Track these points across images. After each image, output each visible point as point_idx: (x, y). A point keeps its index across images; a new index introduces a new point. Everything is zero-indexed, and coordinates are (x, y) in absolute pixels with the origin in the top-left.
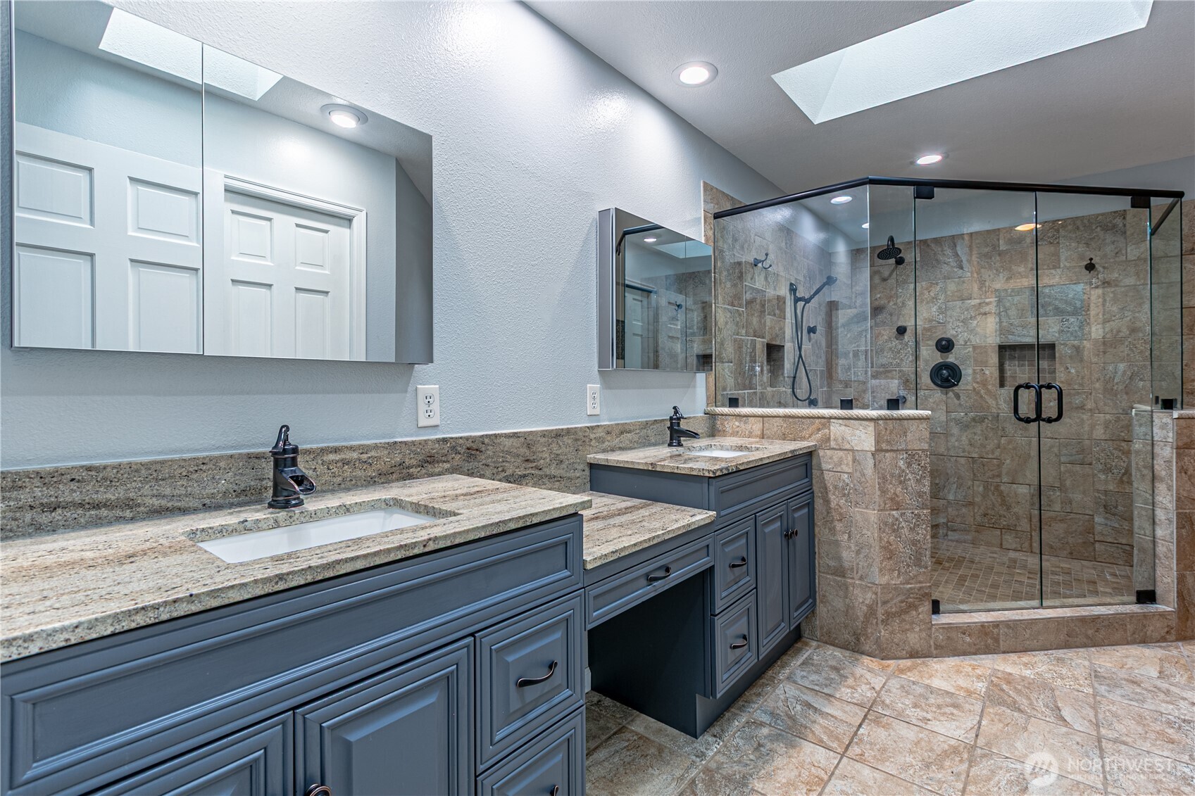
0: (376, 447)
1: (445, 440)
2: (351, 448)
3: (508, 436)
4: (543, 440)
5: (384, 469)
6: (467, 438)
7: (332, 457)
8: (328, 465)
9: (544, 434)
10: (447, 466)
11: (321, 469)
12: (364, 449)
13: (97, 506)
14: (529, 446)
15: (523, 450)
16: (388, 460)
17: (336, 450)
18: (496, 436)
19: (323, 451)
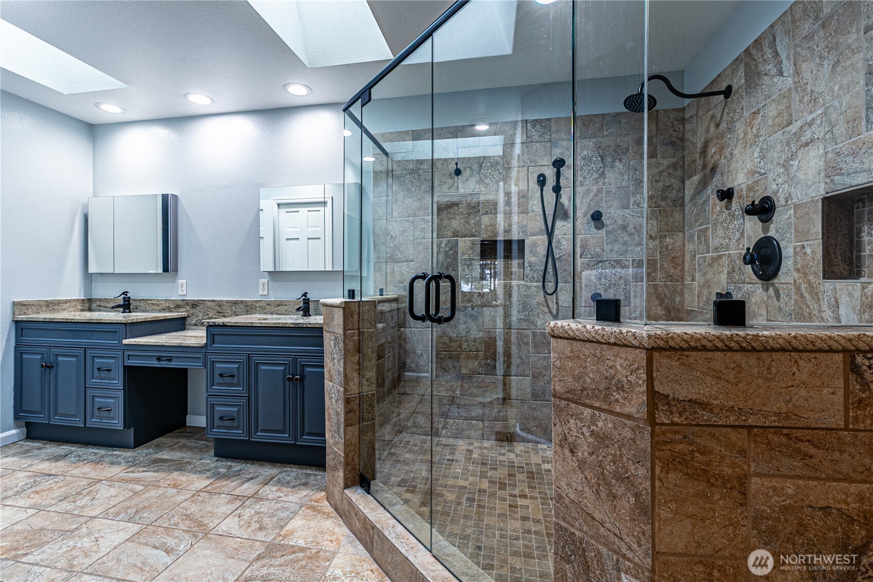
0: (161, 300)
1: (183, 300)
2: (154, 300)
3: (209, 301)
4: (227, 304)
5: (164, 308)
6: (192, 300)
7: (149, 302)
8: (148, 304)
9: (228, 302)
10: (184, 310)
11: (147, 305)
12: (158, 301)
13: (106, 307)
14: (220, 306)
15: (217, 308)
16: (165, 305)
17: (150, 300)
18: (204, 300)
19: (147, 300)
